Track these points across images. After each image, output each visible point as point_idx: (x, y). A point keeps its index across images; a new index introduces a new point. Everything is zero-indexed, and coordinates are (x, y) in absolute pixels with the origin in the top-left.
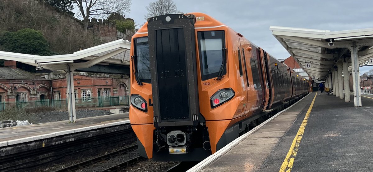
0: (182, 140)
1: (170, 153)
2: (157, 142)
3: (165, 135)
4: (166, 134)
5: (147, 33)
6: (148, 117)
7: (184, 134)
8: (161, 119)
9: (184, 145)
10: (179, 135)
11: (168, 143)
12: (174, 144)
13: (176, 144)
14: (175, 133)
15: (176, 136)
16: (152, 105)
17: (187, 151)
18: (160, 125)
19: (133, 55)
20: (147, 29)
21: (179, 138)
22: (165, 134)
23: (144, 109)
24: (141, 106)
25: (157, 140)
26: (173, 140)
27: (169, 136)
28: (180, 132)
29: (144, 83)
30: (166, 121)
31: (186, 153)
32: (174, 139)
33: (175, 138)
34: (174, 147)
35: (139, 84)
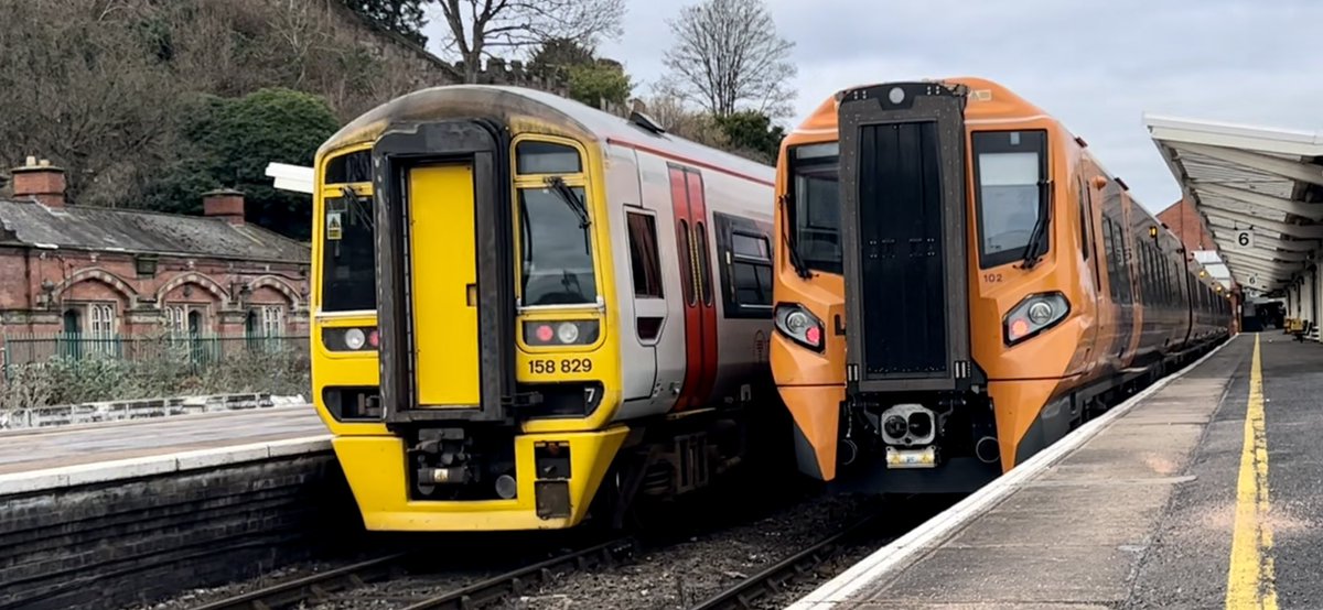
0: (923, 432)
1: (889, 466)
2: (848, 435)
3: (876, 417)
4: (879, 413)
5: (836, 130)
6: (825, 366)
7: (930, 413)
8: (868, 372)
9: (928, 445)
10: (914, 417)
11: (886, 439)
12: (901, 441)
13: (908, 441)
14: (906, 411)
15: (907, 421)
16: (844, 332)
17: (936, 460)
18: (866, 387)
19: (785, 192)
20: (836, 121)
21: (915, 426)
22: (874, 413)
23: (816, 342)
24: (807, 334)
25: (850, 430)
26: (897, 428)
27: (886, 417)
28: (918, 408)
29: (814, 272)
30: (882, 376)
31: (932, 465)
32: (903, 425)
33: (905, 424)
34: (899, 448)
35: (802, 275)
